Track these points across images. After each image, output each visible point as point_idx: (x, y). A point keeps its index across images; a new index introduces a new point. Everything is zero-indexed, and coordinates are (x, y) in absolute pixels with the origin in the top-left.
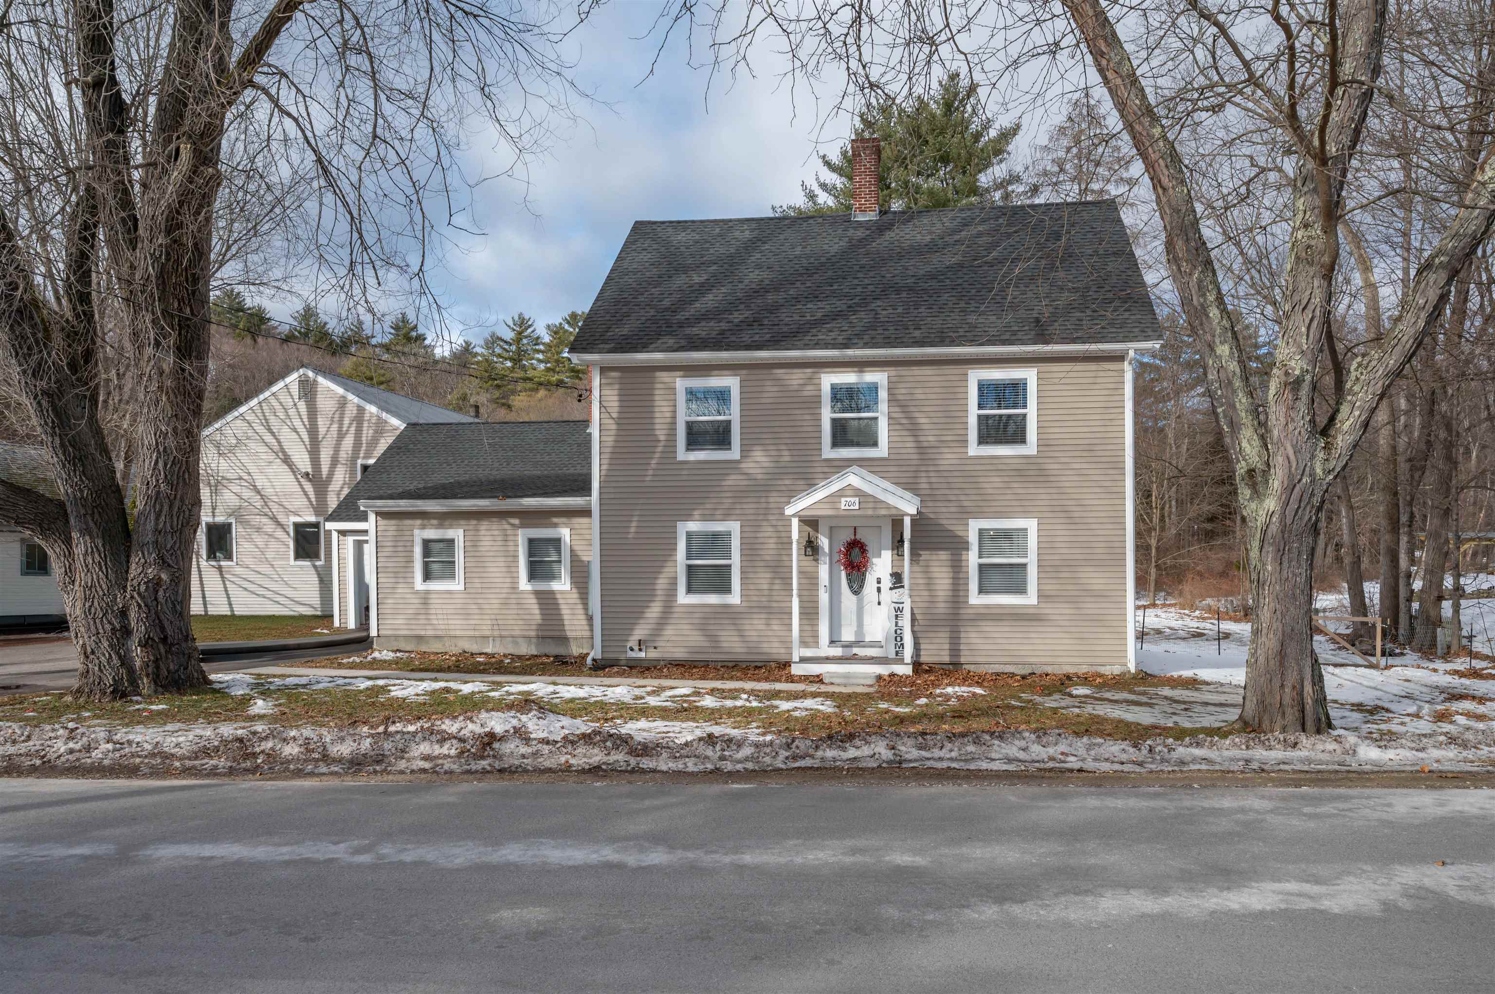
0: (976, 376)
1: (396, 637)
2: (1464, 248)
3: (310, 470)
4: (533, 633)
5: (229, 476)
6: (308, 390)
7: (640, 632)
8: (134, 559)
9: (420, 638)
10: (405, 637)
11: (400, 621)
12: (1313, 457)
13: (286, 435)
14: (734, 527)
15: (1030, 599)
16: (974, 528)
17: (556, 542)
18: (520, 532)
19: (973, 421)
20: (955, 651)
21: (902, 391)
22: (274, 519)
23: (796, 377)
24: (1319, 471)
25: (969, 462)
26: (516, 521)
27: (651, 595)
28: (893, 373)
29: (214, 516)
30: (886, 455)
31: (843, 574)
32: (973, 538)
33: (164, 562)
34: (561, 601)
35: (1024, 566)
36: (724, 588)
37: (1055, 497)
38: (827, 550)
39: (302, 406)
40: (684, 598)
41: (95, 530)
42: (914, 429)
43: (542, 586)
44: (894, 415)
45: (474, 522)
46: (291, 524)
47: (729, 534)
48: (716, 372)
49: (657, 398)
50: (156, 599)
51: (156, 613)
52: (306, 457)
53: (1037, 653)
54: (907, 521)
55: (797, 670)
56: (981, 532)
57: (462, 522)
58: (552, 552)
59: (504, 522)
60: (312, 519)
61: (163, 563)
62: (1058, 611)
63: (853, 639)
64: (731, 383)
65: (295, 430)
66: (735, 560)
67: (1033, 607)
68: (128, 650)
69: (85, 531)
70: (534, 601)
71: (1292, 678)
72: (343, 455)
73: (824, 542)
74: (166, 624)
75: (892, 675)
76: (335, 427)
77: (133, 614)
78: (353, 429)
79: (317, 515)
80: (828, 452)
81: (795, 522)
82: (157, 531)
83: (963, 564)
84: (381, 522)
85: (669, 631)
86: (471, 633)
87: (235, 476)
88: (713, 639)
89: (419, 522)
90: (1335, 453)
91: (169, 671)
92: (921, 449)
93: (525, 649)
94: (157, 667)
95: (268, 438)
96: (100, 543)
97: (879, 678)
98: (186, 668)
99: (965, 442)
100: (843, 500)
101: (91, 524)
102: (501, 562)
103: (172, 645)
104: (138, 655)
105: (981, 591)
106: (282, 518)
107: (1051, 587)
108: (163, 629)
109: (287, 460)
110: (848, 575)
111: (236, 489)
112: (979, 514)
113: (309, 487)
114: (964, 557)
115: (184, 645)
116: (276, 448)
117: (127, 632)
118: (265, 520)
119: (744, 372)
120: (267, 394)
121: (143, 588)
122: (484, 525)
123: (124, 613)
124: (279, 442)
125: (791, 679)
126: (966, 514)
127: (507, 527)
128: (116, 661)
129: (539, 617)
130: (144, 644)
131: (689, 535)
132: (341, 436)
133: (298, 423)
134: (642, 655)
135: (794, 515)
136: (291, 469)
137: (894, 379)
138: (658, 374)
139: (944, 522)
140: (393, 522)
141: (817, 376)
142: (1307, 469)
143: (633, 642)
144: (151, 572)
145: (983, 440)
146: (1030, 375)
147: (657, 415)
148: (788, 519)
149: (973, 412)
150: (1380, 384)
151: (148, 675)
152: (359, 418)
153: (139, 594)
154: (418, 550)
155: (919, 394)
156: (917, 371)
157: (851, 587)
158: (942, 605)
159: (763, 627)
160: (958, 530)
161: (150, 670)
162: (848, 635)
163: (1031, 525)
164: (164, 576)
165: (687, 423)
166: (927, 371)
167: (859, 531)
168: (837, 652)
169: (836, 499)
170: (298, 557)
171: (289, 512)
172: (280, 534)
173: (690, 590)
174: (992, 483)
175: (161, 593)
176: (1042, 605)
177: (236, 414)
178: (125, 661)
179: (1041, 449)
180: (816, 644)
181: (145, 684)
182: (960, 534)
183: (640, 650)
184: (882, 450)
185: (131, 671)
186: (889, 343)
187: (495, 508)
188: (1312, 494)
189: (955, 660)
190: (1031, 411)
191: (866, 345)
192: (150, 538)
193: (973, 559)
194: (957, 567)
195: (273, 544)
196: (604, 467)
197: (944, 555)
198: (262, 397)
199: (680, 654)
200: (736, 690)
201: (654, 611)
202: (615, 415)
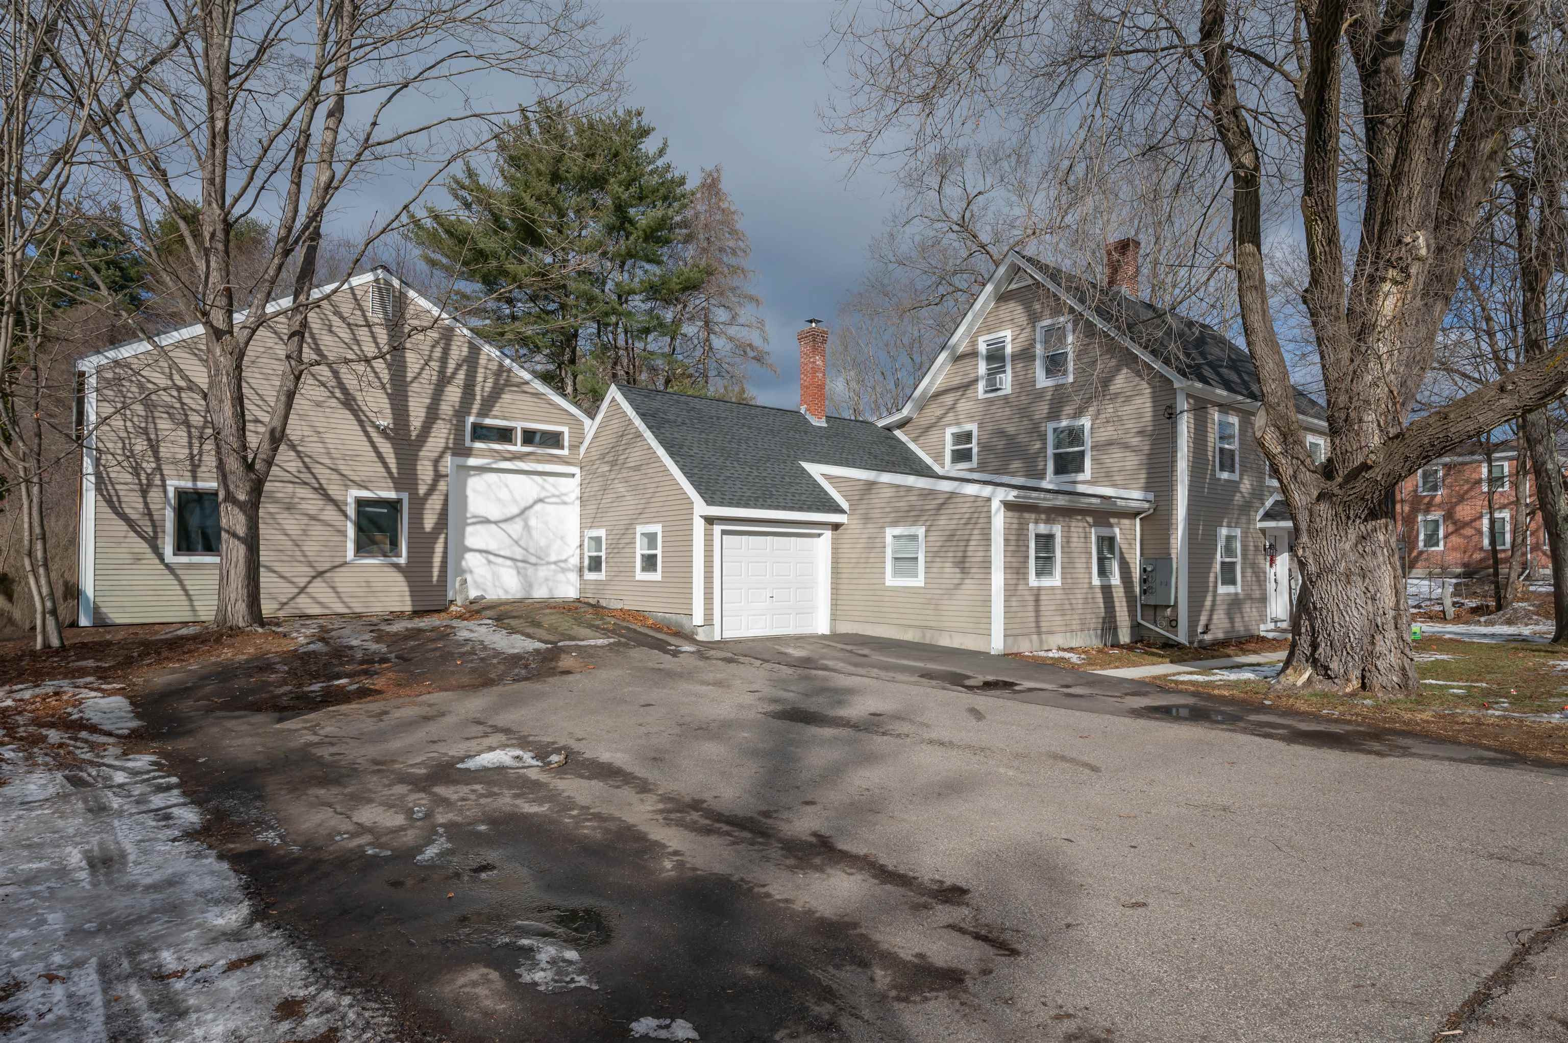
3: (389, 423)
4: (1100, 626)
7: (1203, 618)
14: (1238, 532)
17: (1111, 540)
18: (1093, 530)
22: (321, 491)
26: (1090, 520)
27: (1207, 588)
29: (195, 478)
34: (1115, 596)
36: (1234, 581)
40: (1220, 589)
43: (1105, 579)
45: (1067, 519)
46: (350, 500)
47: (1235, 537)
48: (1230, 412)
49: (1208, 426)
52: (384, 403)
59: (1084, 520)
60: (392, 495)
64: (1236, 421)
65: (366, 360)
66: (1239, 558)
70: (1101, 596)
72: (446, 409)
76: (433, 368)
78: (461, 375)
79: (397, 489)
85: (1215, 616)
86: (1065, 628)
88: (1232, 620)
102: (1083, 558)
106: (334, 490)
109: (349, 403)
113: (386, 448)
116: (331, 381)
118: (302, 492)
119: (1241, 415)
122: (1073, 523)
124: (338, 377)
127: (1086, 524)
129: (1103, 611)
131: (1222, 538)
133: (371, 351)
134: (1206, 637)
136: (357, 416)
138: (1208, 407)
143: (1201, 626)
147: (1209, 439)
152: (472, 359)
159: (1249, 610)
165: (1220, 449)
167: (1276, 538)
168: (1273, 626)
170: (360, 549)
171: (348, 482)
172: (330, 514)
173: (1222, 582)
180: (1266, 621)
183: (1206, 633)
195: (317, 530)
196: (1189, 478)
199: (1220, 634)
201: (1209, 600)
202: (1191, 435)
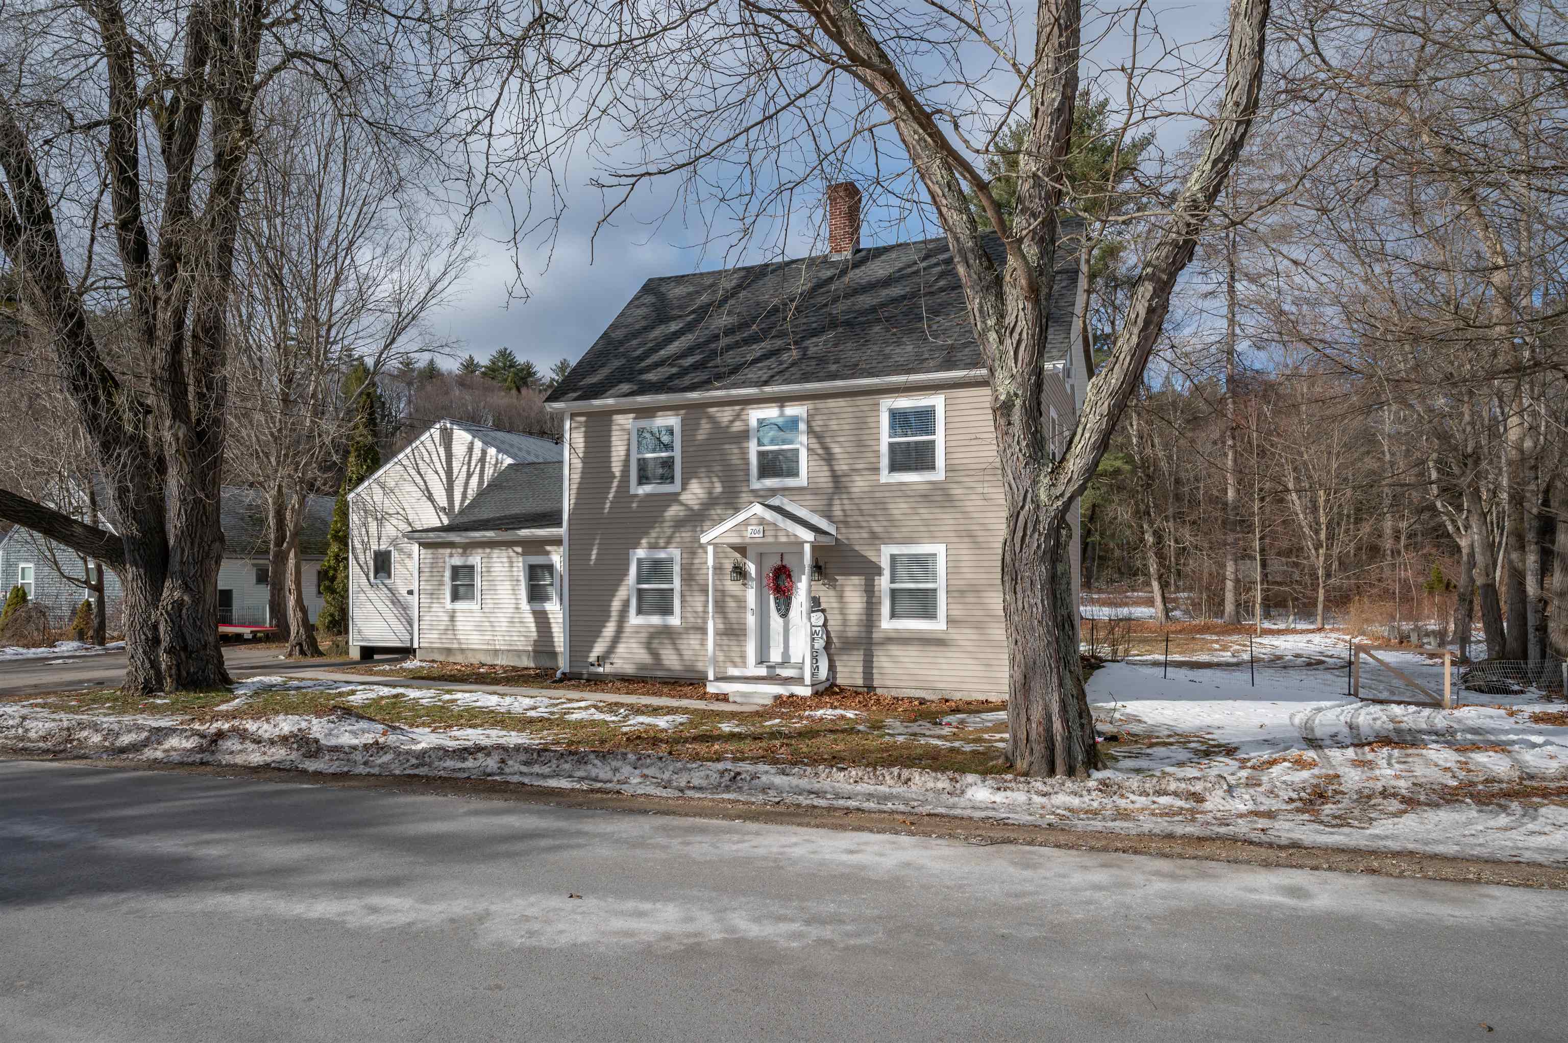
0: (888, 403)
1: (432, 649)
2: (1167, 257)
3: (446, 505)
4: (530, 648)
5: (391, 511)
6: (447, 439)
7: (599, 649)
8: (167, 584)
9: (449, 651)
10: (438, 649)
11: (434, 635)
12: (1035, 482)
13: (432, 478)
14: (674, 553)
15: (938, 625)
16: (887, 551)
17: (550, 568)
18: (521, 558)
19: (884, 449)
20: (868, 673)
21: (817, 425)
23: (725, 415)
24: (1043, 497)
25: (881, 489)
26: (519, 550)
27: (606, 617)
28: (811, 407)
29: (379, 544)
30: (805, 484)
31: (772, 597)
32: (885, 563)
33: (187, 586)
34: (552, 621)
35: (935, 590)
36: (667, 610)
37: (962, 521)
38: (753, 575)
39: (442, 451)
40: (634, 620)
41: (140, 562)
42: (828, 458)
43: (537, 606)
44: (811, 446)
45: (488, 550)
47: (671, 560)
48: (660, 413)
49: (613, 438)
50: (180, 616)
51: (180, 627)
52: (444, 493)
53: (945, 679)
54: (807, 548)
55: (712, 688)
56: (893, 558)
57: (480, 551)
58: (547, 575)
59: (510, 550)
61: (186, 588)
62: (964, 636)
63: (780, 660)
64: (672, 420)
65: (437, 472)
66: (677, 584)
67: (943, 632)
68: (158, 656)
69: (135, 563)
70: (532, 620)
71: (1037, 713)
72: (470, 492)
73: (751, 568)
74: (188, 636)
75: (792, 696)
76: (465, 468)
77: (162, 628)
78: (478, 469)
80: (756, 485)
81: (710, 549)
82: (182, 563)
83: (876, 588)
84: (423, 551)
85: (621, 649)
86: (485, 647)
87: (394, 511)
88: (655, 655)
89: (448, 551)
90: (1063, 479)
91: (188, 673)
92: (836, 477)
93: (526, 662)
94: (179, 670)
95: (418, 479)
96: (142, 571)
97: (778, 698)
98: (203, 672)
99: (876, 470)
100: (750, 528)
101: (138, 557)
102: (507, 585)
103: (192, 652)
104: (164, 659)
105: (893, 615)
107: (956, 612)
108: (184, 639)
109: (430, 498)
110: (776, 599)
111: (395, 522)
112: (892, 541)
114: (876, 583)
115: (202, 652)
116: (423, 487)
117: (156, 641)
119: (683, 412)
120: (418, 442)
121: (170, 607)
122: (496, 553)
123: (155, 627)
124: (425, 482)
125: (704, 696)
126: (875, 539)
127: (512, 554)
128: (147, 665)
129: (535, 634)
130: (170, 651)
131: (640, 561)
132: (469, 475)
133: (438, 465)
134: (601, 670)
135: (709, 543)
136: (433, 504)
137: (811, 412)
138: (615, 417)
139: (857, 548)
140: (430, 551)
141: (745, 412)
142: (1029, 496)
143: (592, 657)
144: (177, 595)
145: (894, 467)
146: (937, 401)
147: (614, 454)
148: (703, 547)
149: (885, 439)
150: (1106, 404)
151: (170, 676)
152: (483, 459)
153: (167, 612)
154: (448, 574)
155: (834, 425)
156: (832, 403)
157: (778, 610)
158: (855, 629)
159: (698, 647)
160: (871, 555)
161: (173, 672)
162: (775, 656)
163: (939, 550)
164: (186, 598)
165: (639, 460)
166: (841, 402)
167: (786, 557)
168: (762, 671)
169: (743, 528)
173: (640, 612)
174: (899, 508)
175: (184, 611)
176: (950, 630)
177: (396, 460)
178: (155, 665)
179: (949, 474)
180: (744, 664)
181: (168, 683)
182: (874, 559)
183: (599, 665)
184: (802, 480)
185: (158, 672)
186: (806, 378)
187: (499, 539)
188: (1037, 522)
189: (868, 683)
190: (939, 438)
191: (787, 382)
192: (177, 568)
193: (884, 583)
194: (870, 591)
196: (572, 501)
197: (856, 580)
198: (414, 445)
199: (629, 669)
200: (616, 704)
201: (610, 630)
202: (581, 455)
